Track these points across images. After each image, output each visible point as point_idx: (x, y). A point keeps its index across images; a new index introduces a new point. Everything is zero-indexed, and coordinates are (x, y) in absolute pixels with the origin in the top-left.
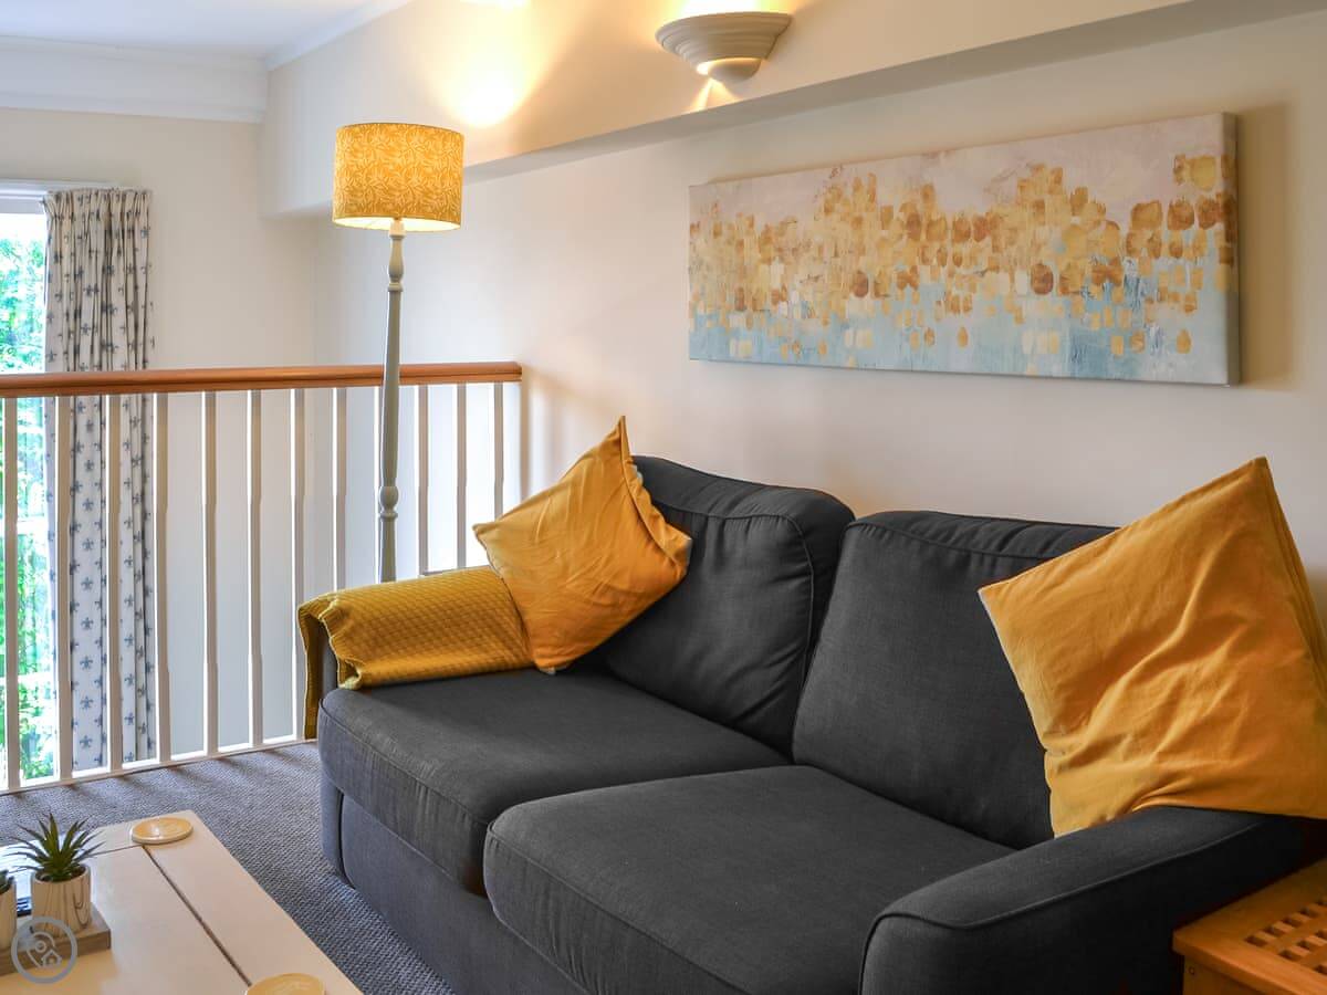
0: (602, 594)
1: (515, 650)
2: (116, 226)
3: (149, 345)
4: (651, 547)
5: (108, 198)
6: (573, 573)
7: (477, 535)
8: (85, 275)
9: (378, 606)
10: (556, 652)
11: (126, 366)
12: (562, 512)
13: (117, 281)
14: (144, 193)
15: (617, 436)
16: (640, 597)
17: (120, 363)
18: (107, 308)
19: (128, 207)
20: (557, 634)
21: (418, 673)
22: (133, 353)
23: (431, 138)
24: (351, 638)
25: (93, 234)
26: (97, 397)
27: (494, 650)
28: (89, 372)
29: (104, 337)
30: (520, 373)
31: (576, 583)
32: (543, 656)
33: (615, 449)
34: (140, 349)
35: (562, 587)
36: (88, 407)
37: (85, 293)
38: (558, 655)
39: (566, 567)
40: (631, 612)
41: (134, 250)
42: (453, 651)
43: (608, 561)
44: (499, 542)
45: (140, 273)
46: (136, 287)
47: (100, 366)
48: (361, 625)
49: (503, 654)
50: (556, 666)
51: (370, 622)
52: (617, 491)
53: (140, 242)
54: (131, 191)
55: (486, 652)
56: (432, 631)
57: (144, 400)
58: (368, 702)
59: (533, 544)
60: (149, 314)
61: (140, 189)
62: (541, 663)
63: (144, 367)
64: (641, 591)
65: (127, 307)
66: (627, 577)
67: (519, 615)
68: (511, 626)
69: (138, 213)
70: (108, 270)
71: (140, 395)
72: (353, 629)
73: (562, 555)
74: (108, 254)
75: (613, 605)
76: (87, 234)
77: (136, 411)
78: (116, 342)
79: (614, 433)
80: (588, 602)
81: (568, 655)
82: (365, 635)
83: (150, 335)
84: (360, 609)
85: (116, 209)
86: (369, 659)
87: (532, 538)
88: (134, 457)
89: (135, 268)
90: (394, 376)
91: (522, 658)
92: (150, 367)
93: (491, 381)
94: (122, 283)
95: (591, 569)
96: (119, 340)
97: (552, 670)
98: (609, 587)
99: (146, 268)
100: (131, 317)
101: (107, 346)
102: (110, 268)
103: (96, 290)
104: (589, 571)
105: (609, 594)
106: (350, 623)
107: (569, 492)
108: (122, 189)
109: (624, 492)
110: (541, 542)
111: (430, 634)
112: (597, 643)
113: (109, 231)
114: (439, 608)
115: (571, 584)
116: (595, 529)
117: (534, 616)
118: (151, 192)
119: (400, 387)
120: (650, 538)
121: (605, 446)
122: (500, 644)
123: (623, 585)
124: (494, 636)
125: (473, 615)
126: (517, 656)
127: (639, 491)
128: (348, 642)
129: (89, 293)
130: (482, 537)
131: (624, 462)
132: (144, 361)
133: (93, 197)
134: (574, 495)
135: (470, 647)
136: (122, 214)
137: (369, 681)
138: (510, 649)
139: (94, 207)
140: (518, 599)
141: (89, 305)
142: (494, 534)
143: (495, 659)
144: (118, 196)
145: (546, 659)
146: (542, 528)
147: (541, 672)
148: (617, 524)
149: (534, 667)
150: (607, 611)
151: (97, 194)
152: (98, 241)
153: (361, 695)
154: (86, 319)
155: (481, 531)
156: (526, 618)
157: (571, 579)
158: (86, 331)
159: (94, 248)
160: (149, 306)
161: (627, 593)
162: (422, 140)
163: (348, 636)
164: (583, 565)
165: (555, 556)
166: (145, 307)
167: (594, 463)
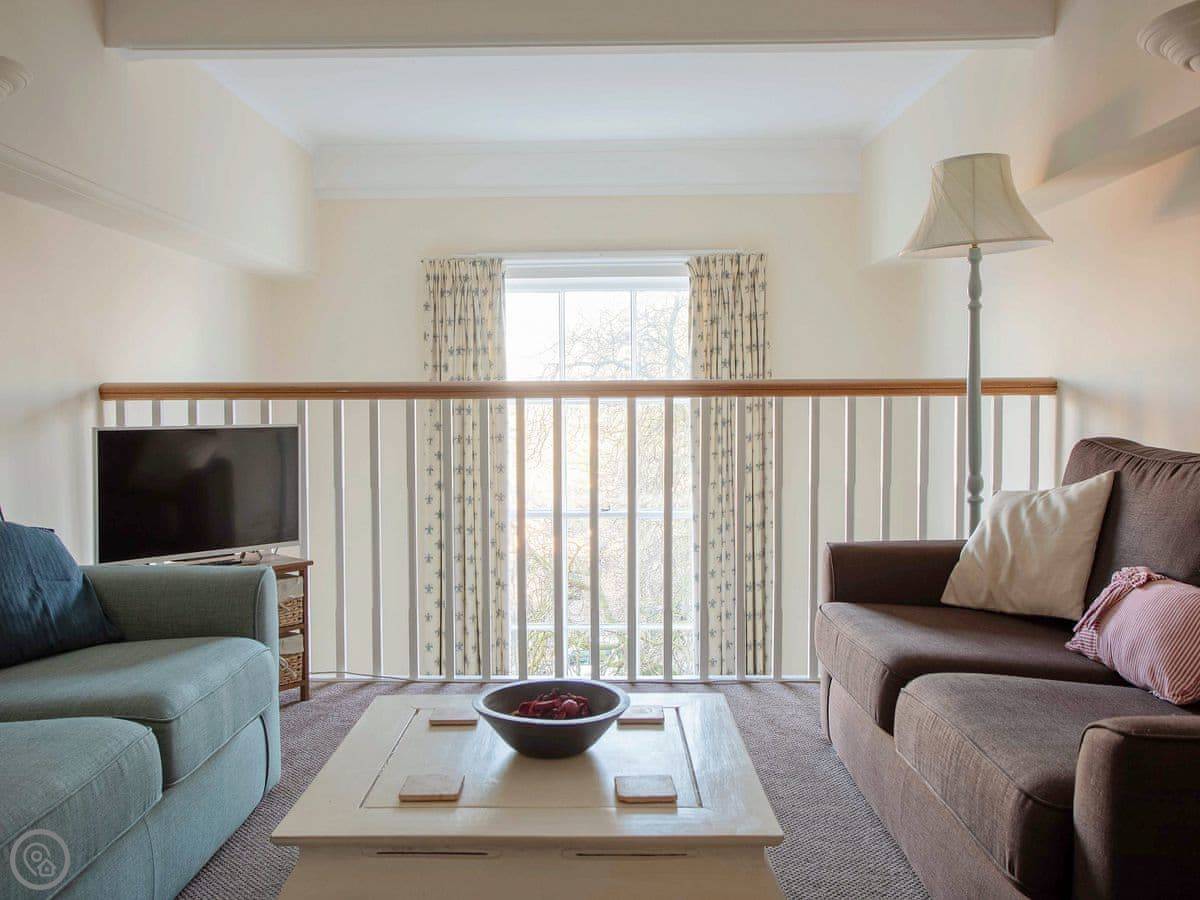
14: (763, 255)
30: (1056, 387)
45: (760, 319)
53: (760, 295)
54: (754, 254)
60: (767, 351)
61: (760, 252)
89: (756, 315)
90: (974, 388)
93: (1027, 394)
99: (764, 315)
108: (748, 252)
118: (768, 255)
133: (725, 257)
144: (745, 258)
160: (766, 346)
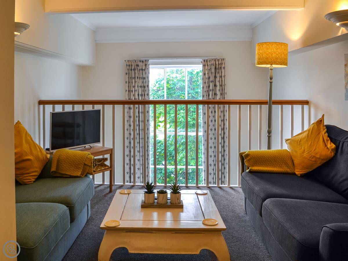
0: (313, 158)
1: (291, 169)
2: (217, 67)
3: (225, 94)
4: (326, 148)
5: (215, 60)
6: (306, 152)
7: (286, 141)
8: (211, 78)
9: (256, 154)
10: (301, 171)
11: (220, 99)
12: (305, 137)
13: (218, 79)
14: (223, 59)
15: (321, 119)
16: (322, 160)
17: (218, 98)
18: (215, 86)
19: (220, 63)
20: (301, 166)
21: (264, 171)
22: (221, 96)
23: (278, 45)
24: (249, 161)
25: (212, 69)
26: (213, 105)
27: (285, 168)
28: (212, 100)
29: (215, 92)
31: (306, 155)
32: (297, 172)
33: (320, 122)
34: (223, 95)
35: (303, 155)
36: (211, 107)
37: (210, 82)
38: (301, 172)
39: (304, 150)
40: (320, 163)
41: (222, 72)
42: (274, 167)
43: (315, 150)
44: (290, 143)
45: (223, 77)
46: (222, 81)
47: (214, 99)
48: (252, 158)
49: (287, 170)
50: (300, 174)
51: (254, 158)
52: (319, 133)
53: (223, 70)
54: (220, 59)
55: (283, 168)
56: (269, 162)
57: (224, 107)
58: (250, 175)
59: (297, 144)
60: (225, 87)
61: (222, 58)
62: (297, 173)
63: (224, 99)
64: (322, 158)
65: (220, 85)
66: (319, 154)
67: (293, 161)
68: (290, 163)
69: (222, 64)
70: (215, 77)
71: (223, 105)
72: (250, 159)
73: (304, 147)
74: (215, 73)
75: (315, 161)
76: (211, 69)
77: (222, 109)
78: (217, 93)
79: (321, 118)
80: (309, 160)
81: (304, 172)
82: (252, 160)
83: (225, 92)
84: (252, 155)
85: (217, 63)
86: (253, 166)
87: (297, 143)
88: (222, 119)
89: (222, 76)
91: (292, 171)
92: (225, 99)
94: (219, 80)
95: (311, 151)
96: (218, 93)
97: (299, 175)
98: (314, 157)
100: (221, 88)
101: (215, 94)
102: (216, 76)
103: (213, 81)
104: (310, 152)
105: (314, 158)
106: (249, 157)
107: (307, 132)
108: (218, 58)
109: (321, 133)
110: (299, 144)
111: (268, 162)
112: (311, 170)
113: (216, 68)
114: (271, 157)
115: (305, 155)
116: (313, 142)
117: (296, 162)
118: (225, 59)
119: (273, 105)
120: (326, 146)
121: (318, 122)
122: (287, 167)
123: (318, 156)
124: (285, 165)
125: (280, 160)
126: (291, 171)
127: (325, 133)
128: (248, 162)
129: (211, 82)
130: (287, 142)
131: (322, 126)
132: (224, 98)
133: (212, 60)
134: (308, 133)
135: (278, 167)
136: (218, 64)
137: (252, 170)
138: (289, 169)
139: (212, 62)
140: (293, 157)
141: (211, 85)
142: (289, 141)
143: (285, 170)
144: (218, 60)
145: (298, 172)
146: (300, 141)
147: (296, 175)
148: (318, 141)
149: (295, 174)
150: (314, 162)
151: (213, 60)
152: (213, 70)
153: (249, 173)
154: (211, 88)
155: (287, 140)
156: (294, 162)
157: (305, 153)
158: (211, 90)
159: (212, 72)
160: (225, 85)
161: (319, 158)
162: (275, 46)
163: (248, 160)
164: (308, 150)
165: (302, 148)
166: (224, 85)
167: (314, 126)
